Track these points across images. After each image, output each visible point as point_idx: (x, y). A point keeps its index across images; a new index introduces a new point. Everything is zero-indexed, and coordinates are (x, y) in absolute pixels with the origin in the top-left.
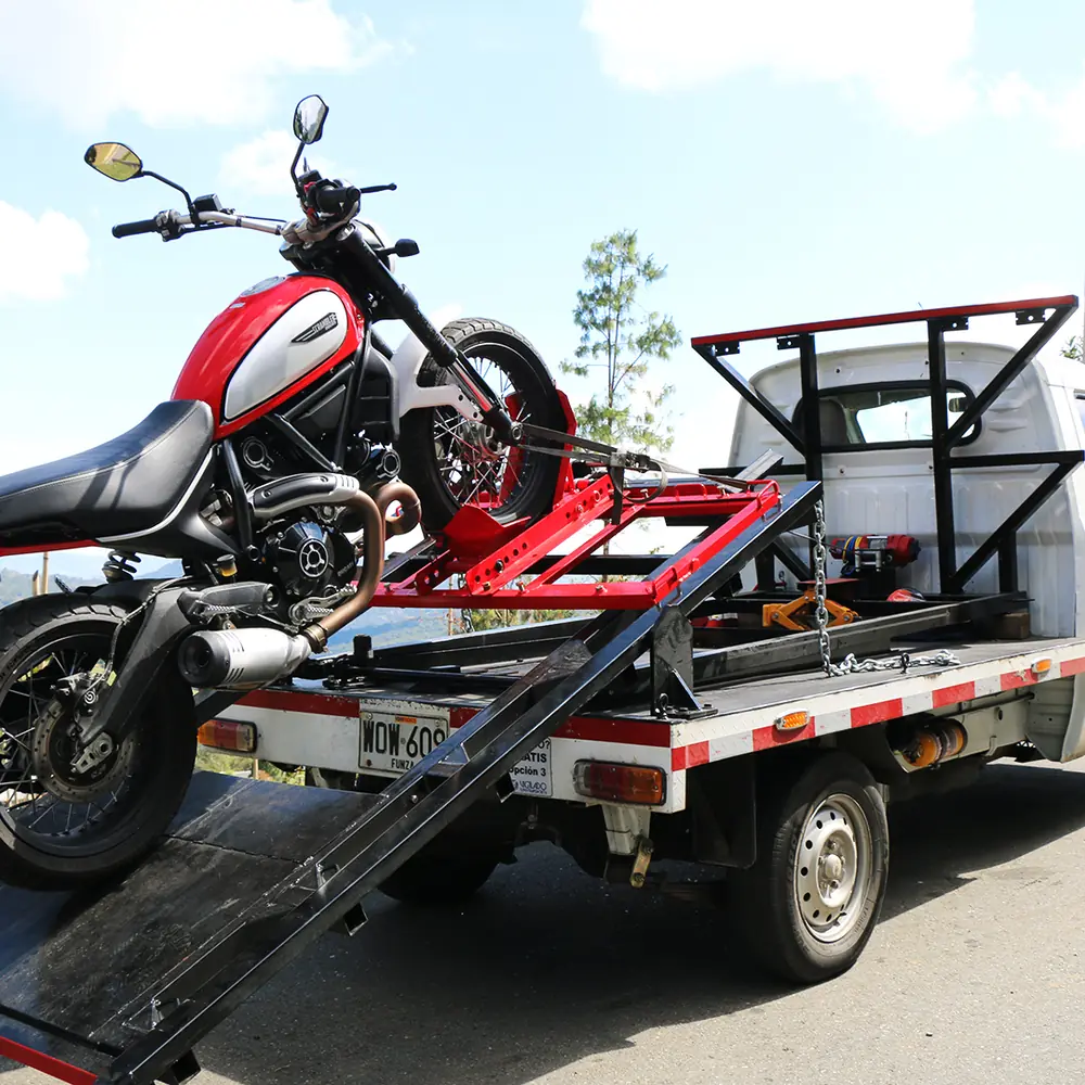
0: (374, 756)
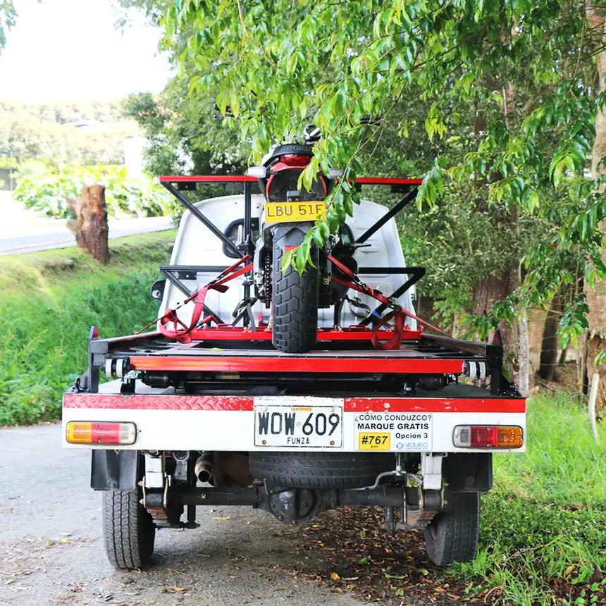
0: (269, 437)
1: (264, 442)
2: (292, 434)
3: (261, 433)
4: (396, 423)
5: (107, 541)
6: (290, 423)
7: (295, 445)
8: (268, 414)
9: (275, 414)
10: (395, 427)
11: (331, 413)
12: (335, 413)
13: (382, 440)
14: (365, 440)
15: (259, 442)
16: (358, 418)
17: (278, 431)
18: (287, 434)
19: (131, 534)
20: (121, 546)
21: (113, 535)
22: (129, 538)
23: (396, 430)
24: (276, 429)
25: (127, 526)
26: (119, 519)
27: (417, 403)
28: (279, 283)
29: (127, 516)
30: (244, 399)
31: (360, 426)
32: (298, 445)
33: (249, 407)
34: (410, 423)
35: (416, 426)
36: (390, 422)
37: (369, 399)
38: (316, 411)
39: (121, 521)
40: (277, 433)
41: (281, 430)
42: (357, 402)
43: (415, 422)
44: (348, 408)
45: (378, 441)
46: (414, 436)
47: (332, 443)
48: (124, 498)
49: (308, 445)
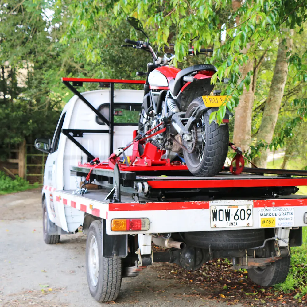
0: (218, 223)
1: (215, 226)
2: (229, 220)
3: (213, 221)
4: (278, 212)
5: (103, 287)
6: (228, 215)
7: (230, 226)
8: (217, 210)
9: (220, 210)
10: (278, 214)
11: (247, 209)
12: (249, 208)
13: (272, 221)
14: (264, 222)
15: (212, 226)
16: (260, 211)
17: (222, 219)
18: (226, 220)
19: (117, 282)
20: (110, 289)
21: (107, 283)
22: (116, 284)
23: (278, 216)
24: (221, 218)
25: (116, 278)
26: (112, 274)
27: (287, 202)
28: (211, 139)
29: (116, 272)
30: (204, 202)
31: (261, 215)
32: (232, 226)
33: (207, 207)
34: (284, 212)
35: (287, 214)
36: (275, 212)
37: (265, 200)
38: (240, 208)
39: (113, 275)
40: (222, 220)
41: (223, 218)
42: (260, 203)
43: (286, 212)
44: (255, 206)
45: (270, 222)
46: (287, 219)
47: (248, 224)
48: (114, 262)
49: (236, 226)
